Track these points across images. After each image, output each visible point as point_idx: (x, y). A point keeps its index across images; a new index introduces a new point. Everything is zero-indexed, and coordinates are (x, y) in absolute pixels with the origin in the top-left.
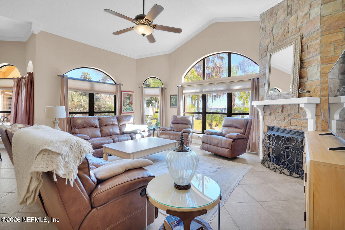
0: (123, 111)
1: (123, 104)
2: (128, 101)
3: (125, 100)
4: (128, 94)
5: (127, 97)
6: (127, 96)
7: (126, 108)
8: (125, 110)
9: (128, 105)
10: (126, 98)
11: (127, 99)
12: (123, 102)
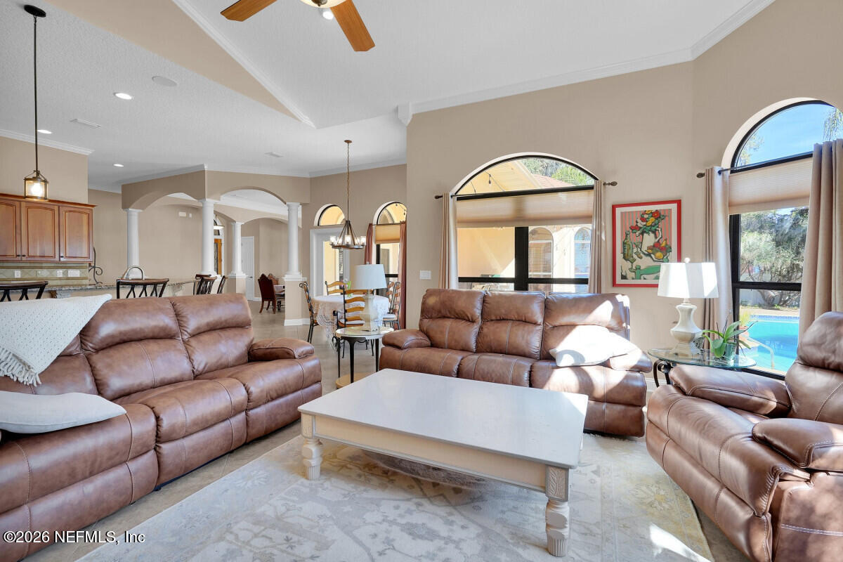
0: (624, 277)
1: (624, 253)
2: (649, 240)
3: (634, 238)
4: (645, 213)
5: (641, 224)
6: (643, 219)
7: (638, 268)
8: (630, 275)
9: (649, 255)
10: (635, 228)
11: (642, 234)
12: (624, 244)
